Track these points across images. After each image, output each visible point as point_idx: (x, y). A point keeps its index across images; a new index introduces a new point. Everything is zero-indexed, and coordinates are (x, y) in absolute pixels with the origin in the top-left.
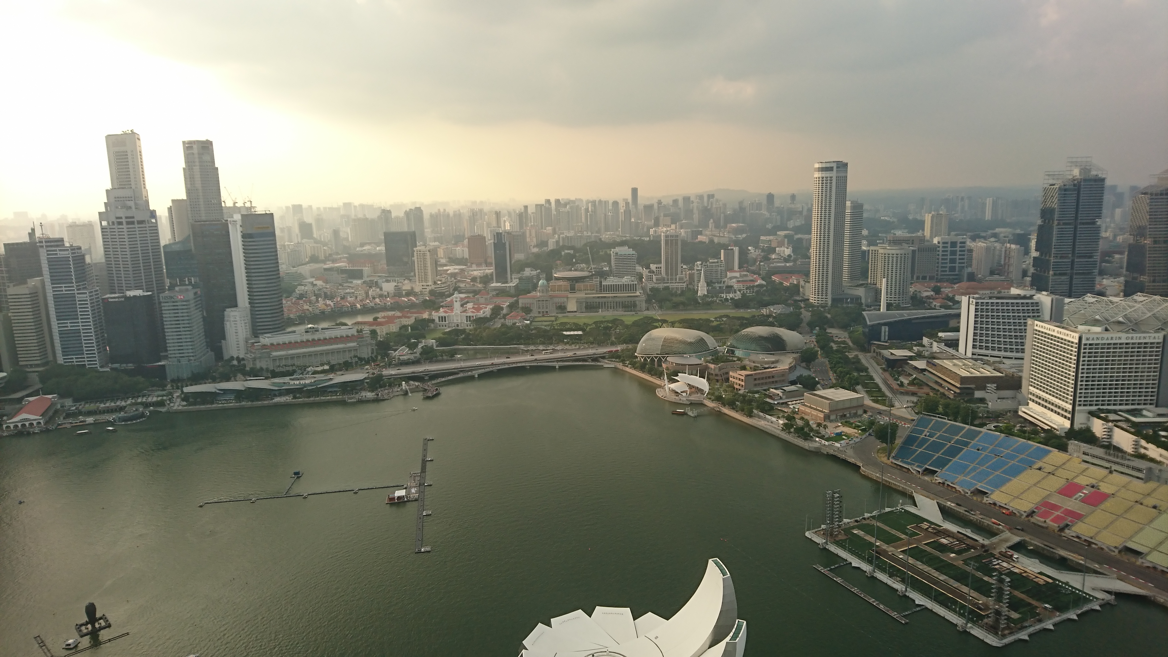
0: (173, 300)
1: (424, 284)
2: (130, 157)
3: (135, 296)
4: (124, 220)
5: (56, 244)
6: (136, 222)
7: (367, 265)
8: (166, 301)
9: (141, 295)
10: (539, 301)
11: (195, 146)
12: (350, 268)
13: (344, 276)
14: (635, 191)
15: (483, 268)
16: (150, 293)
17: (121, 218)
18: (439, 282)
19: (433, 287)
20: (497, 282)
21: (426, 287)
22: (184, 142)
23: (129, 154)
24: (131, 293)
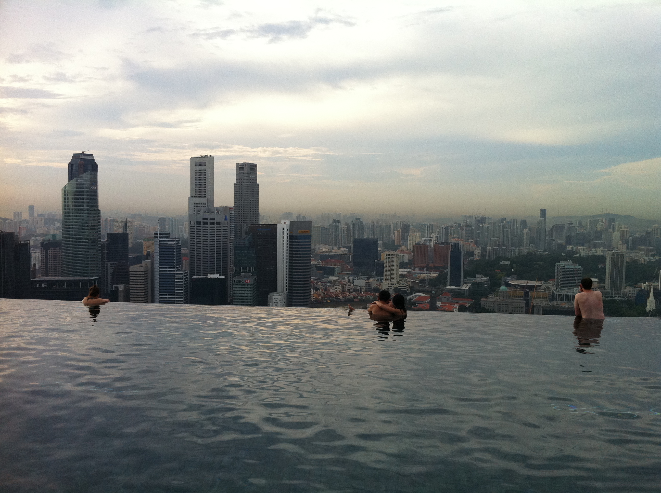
0: (241, 283)
1: (389, 282)
2: (207, 174)
3: (214, 279)
4: (209, 221)
5: (166, 236)
6: (216, 223)
7: (337, 264)
8: (237, 283)
9: (218, 278)
10: (499, 304)
11: (245, 168)
12: (323, 266)
13: (322, 272)
14: (543, 212)
15: (425, 272)
16: (224, 277)
17: (207, 219)
18: (400, 282)
19: (398, 285)
20: (451, 285)
21: (391, 285)
22: (237, 164)
23: (207, 172)
24: (211, 276)
